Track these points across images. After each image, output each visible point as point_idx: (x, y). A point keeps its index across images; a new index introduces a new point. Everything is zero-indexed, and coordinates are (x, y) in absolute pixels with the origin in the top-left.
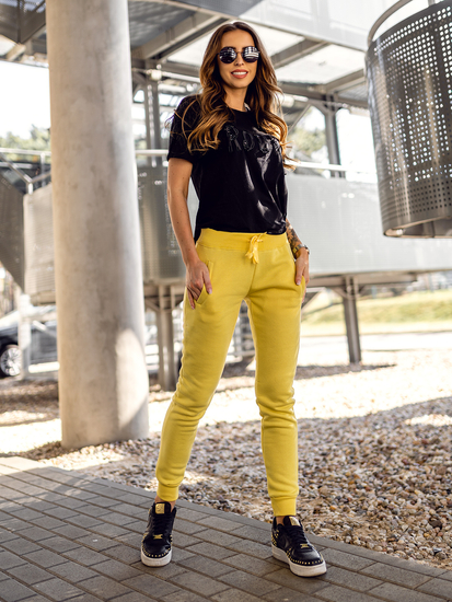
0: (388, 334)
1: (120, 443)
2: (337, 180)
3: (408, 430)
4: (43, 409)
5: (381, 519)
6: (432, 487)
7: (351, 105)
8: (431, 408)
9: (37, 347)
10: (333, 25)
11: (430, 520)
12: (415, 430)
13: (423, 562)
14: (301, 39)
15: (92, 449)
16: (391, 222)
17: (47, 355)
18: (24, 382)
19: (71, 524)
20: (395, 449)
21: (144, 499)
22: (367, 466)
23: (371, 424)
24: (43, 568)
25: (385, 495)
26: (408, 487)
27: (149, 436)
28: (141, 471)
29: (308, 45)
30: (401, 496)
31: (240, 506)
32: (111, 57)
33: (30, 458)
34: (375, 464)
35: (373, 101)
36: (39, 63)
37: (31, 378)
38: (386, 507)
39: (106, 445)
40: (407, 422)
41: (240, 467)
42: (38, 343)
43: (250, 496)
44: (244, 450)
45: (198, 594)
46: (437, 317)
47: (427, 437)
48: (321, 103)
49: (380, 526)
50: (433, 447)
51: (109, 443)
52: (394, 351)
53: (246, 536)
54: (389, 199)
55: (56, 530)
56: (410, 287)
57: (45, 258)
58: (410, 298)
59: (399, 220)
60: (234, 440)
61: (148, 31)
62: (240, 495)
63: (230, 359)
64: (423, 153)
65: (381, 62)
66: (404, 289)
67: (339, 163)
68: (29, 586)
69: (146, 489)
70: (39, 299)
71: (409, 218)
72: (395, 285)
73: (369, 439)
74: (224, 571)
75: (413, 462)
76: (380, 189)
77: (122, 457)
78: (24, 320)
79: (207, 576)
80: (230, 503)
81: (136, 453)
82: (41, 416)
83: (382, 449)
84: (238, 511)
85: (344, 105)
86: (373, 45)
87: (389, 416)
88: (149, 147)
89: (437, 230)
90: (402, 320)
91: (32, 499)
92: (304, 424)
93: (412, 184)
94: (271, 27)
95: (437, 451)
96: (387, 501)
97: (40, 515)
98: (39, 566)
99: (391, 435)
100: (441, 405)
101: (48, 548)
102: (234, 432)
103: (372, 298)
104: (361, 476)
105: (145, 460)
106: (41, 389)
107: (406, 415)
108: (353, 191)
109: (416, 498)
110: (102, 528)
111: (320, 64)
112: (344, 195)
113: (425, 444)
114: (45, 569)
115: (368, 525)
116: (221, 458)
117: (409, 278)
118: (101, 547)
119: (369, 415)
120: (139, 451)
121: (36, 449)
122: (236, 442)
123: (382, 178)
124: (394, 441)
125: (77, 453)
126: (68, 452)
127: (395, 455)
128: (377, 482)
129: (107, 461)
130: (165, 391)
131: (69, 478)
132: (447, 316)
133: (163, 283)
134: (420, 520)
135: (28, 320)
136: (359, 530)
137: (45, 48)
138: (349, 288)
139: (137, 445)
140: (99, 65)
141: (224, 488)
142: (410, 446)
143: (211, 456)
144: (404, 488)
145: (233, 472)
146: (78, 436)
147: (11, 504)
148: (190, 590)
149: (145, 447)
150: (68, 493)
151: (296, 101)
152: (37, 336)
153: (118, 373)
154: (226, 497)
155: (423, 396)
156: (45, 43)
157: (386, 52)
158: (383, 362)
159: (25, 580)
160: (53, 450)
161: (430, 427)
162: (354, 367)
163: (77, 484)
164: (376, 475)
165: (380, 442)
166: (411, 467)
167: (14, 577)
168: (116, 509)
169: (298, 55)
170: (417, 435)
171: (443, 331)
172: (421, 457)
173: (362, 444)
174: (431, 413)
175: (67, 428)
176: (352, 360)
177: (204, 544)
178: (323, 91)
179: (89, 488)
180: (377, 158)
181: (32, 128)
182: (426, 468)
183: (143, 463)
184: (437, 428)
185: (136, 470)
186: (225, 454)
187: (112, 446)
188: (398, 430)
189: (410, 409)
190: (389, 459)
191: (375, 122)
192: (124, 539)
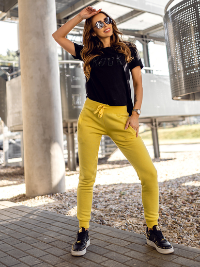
0: (171, 144)
1: (53, 194)
2: (148, 74)
3: (184, 188)
4: (15, 179)
5: (175, 228)
6: (197, 214)
7: (155, 40)
8: (194, 178)
9: (11, 151)
10: (147, 4)
11: (197, 229)
12: (187, 188)
13: (195, 248)
14: (132, 10)
15: (40, 197)
16: (175, 93)
17: (16, 155)
18: (6, 167)
19: (34, 231)
20: (179, 197)
21: (66, 220)
22: (166, 205)
23: (166, 186)
24: (23, 251)
25: (175, 217)
26: (186, 214)
27: (66, 191)
28: (63, 207)
29: (135, 13)
30: (183, 218)
31: (110, 223)
32: (48, 18)
33: (12, 201)
34: (170, 204)
35: (167, 38)
36: (13, 21)
37: (9, 165)
38: (176, 223)
39: (46, 195)
40: (183, 184)
41: (108, 205)
42: (12, 149)
43: (114, 218)
44: (109, 197)
45: (94, 262)
46: (193, 137)
47: (192, 191)
48: (141, 39)
49: (174, 232)
50: (196, 196)
51: (48, 195)
52: (174, 152)
53: (114, 236)
54: (175, 83)
55: (27, 234)
56: (181, 123)
57: (17, 110)
58: (181, 128)
59: (179, 93)
60: (104, 193)
61: (62, 7)
62: (109, 218)
63: (100, 156)
64: (191, 62)
65: (171, 21)
66: (178, 124)
67: (149, 66)
68: (17, 259)
69: (66, 215)
70: (13, 129)
71: (184, 91)
72: (174, 122)
73: (166, 192)
74: (105, 252)
75: (187, 203)
76: (171, 78)
77: (54, 201)
78: (5, 138)
79: (98, 254)
80: (105, 221)
81: (60, 199)
82: (15, 182)
83: (172, 197)
84: (109, 225)
85: (151, 40)
86: (167, 13)
87: (174, 182)
88: (63, 59)
89: (196, 97)
90: (177, 138)
91: (15, 220)
92: (136, 186)
93: (185, 76)
94: (118, 5)
95: (198, 198)
96: (176, 220)
97: (19, 227)
98: (21, 250)
99: (176, 191)
100: (198, 177)
101: (24, 242)
102: (104, 189)
103: (164, 128)
104: (164, 209)
105: (65, 203)
106: (14, 170)
107: (182, 182)
108: (156, 79)
109: (190, 219)
110: (48, 233)
111: (141, 21)
112: (152, 81)
113: (192, 195)
114: (24, 251)
115: (169, 231)
116: (99, 201)
117: (181, 119)
118: (48, 241)
119: (165, 182)
120: (61, 198)
121: (14, 197)
122: (106, 194)
123: (171, 73)
124: (178, 193)
125: (33, 199)
126: (29, 199)
127: (179, 200)
128: (171, 212)
129: (47, 203)
130: (71, 171)
131: (31, 211)
132: (198, 136)
133: (70, 121)
134: (192, 229)
135: (7, 139)
136: (165, 233)
137: (18, 14)
138: (154, 123)
139: (60, 195)
140: (42, 22)
141: (102, 214)
142: (185, 196)
143: (95, 200)
144: (184, 214)
145: (105, 207)
146: (33, 191)
147: (5, 222)
148: (91, 261)
149: (64, 196)
150: (31, 217)
151: (129, 38)
152: (12, 146)
153: (51, 162)
154: (103, 219)
155: (190, 173)
156: (18, 12)
157: (173, 16)
158: (170, 157)
159: (15, 257)
160: (22, 198)
161: (194, 187)
162: (157, 160)
163: (35, 213)
164: (170, 208)
165: (171, 194)
166: (186, 205)
167: (10, 255)
168: (54, 224)
169: (131, 17)
170: (188, 190)
171: (196, 143)
172: (190, 200)
173: (163, 195)
174: (193, 180)
175: (28, 188)
176: (156, 156)
177: (95, 240)
178: (142, 34)
179: (40, 215)
180: (169, 64)
181: (7, 51)
182: (193, 205)
183: (64, 204)
184: (197, 187)
185: (61, 207)
186: (101, 199)
187: (49, 196)
188: (179, 188)
189: (184, 179)
190: (176, 201)
191: (168, 47)
192: (59, 238)
